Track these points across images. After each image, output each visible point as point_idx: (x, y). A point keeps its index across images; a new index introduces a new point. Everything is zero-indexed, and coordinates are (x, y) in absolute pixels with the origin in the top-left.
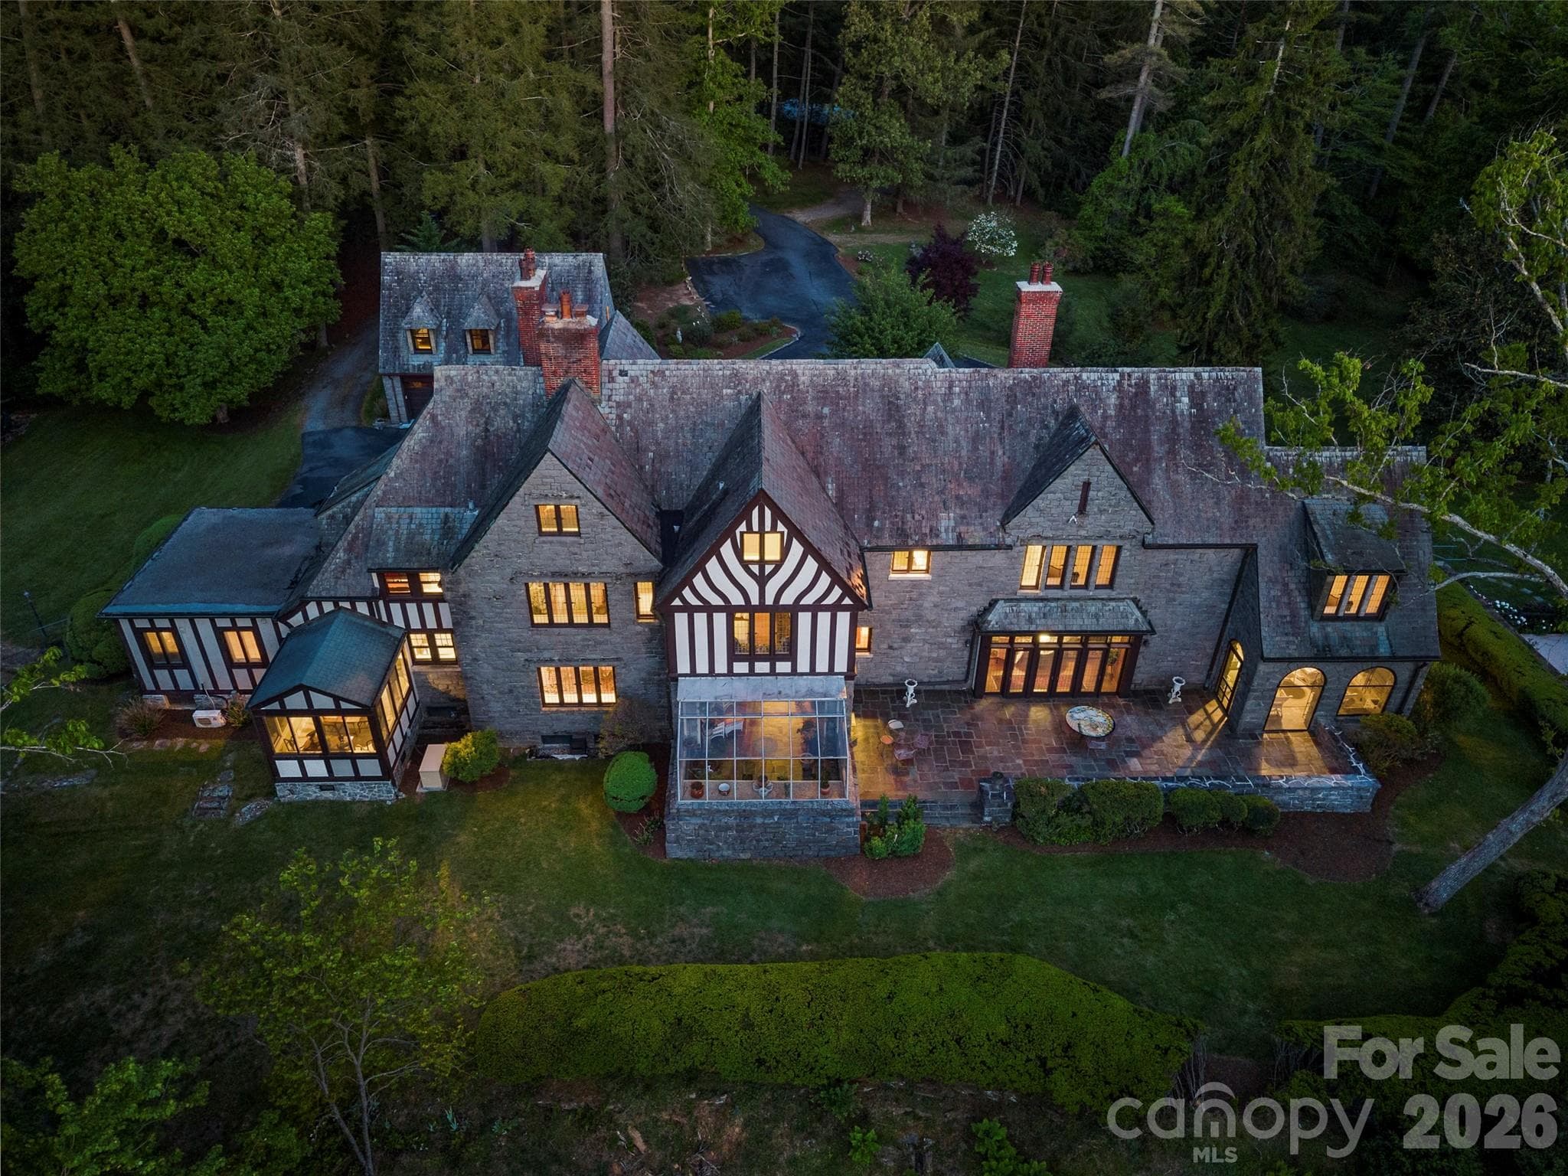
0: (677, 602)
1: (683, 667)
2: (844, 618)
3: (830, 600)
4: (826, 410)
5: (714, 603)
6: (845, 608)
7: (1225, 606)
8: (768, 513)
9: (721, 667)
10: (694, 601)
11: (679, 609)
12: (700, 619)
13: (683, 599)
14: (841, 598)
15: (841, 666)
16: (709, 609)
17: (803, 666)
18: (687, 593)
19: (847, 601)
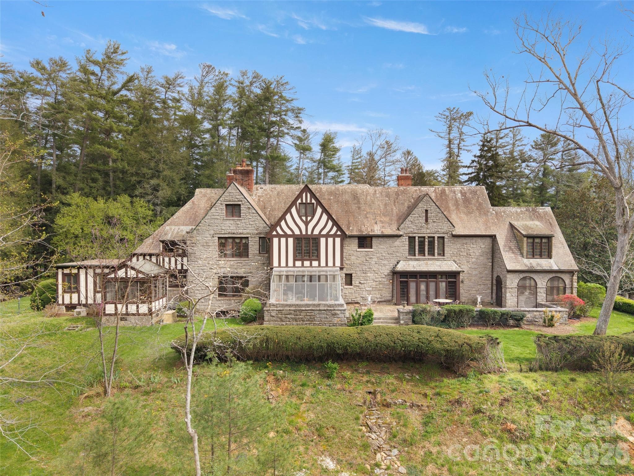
0: (274, 233)
1: (276, 263)
2: (338, 240)
3: (332, 232)
4: (332, 198)
5: (288, 233)
6: (338, 236)
7: (491, 264)
8: (309, 195)
9: (291, 263)
10: (281, 233)
11: (275, 236)
12: (283, 240)
13: (277, 232)
14: (336, 232)
15: (338, 263)
16: (286, 236)
17: (323, 263)
18: (278, 229)
19: (339, 233)
